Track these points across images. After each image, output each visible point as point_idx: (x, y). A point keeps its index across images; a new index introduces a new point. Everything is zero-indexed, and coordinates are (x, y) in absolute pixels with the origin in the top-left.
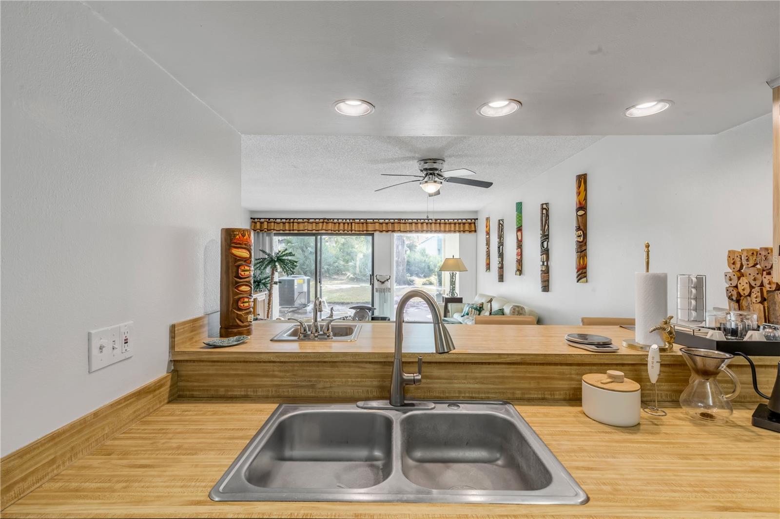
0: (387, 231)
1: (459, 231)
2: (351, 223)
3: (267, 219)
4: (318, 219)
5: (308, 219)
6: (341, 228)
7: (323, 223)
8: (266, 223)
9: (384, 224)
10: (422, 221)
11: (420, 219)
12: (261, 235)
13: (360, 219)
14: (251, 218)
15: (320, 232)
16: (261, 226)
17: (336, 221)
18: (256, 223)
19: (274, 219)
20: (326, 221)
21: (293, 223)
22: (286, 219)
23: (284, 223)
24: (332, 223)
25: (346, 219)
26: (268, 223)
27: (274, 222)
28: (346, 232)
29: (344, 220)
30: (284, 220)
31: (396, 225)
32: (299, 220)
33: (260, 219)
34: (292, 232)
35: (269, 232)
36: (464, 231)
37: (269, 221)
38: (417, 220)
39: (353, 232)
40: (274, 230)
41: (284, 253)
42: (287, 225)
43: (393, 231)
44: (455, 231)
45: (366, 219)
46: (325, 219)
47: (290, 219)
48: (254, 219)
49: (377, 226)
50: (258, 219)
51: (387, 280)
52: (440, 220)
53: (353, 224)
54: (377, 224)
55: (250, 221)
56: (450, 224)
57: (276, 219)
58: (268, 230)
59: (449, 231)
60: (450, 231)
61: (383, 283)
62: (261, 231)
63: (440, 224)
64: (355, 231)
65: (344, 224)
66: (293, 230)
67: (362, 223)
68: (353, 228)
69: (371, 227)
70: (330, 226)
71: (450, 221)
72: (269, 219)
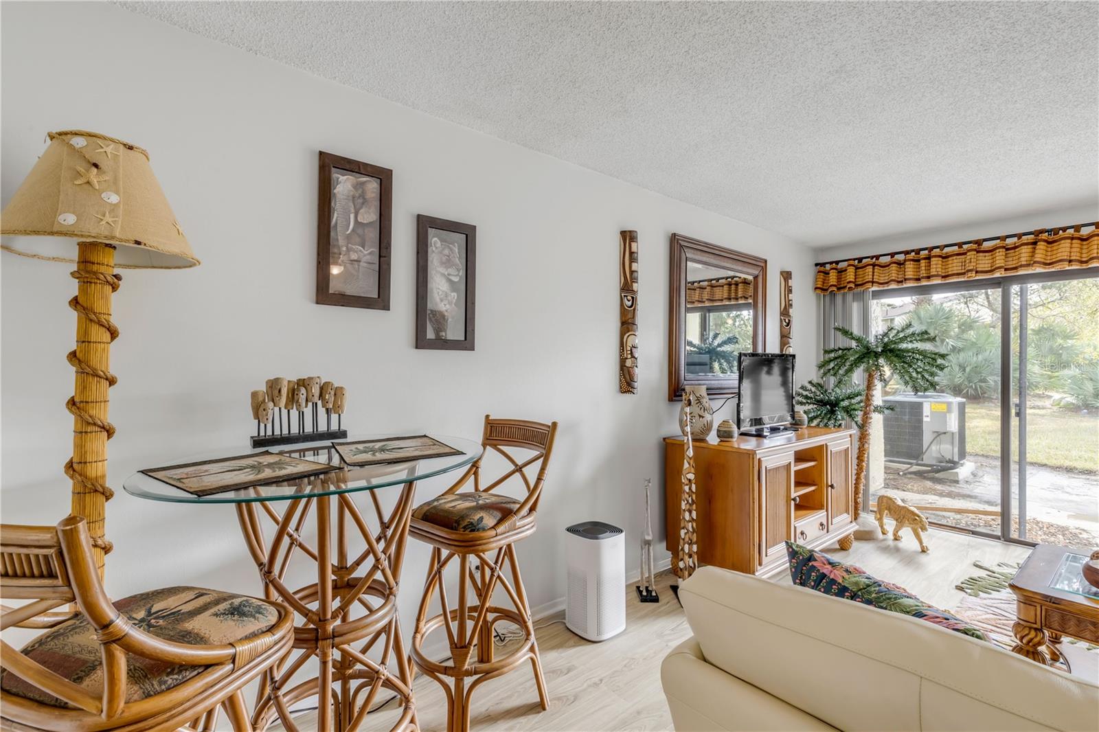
3: (854, 260)
4: (1013, 236)
5: (979, 243)
7: (1035, 243)
8: (851, 270)
12: (839, 299)
14: (817, 265)
15: (1021, 272)
16: (839, 279)
18: (827, 273)
19: (872, 257)
20: (1044, 237)
21: (928, 258)
22: (907, 253)
23: (900, 264)
24: (1072, 239)
26: (857, 268)
27: (874, 265)
30: (901, 257)
32: (946, 250)
33: (837, 263)
34: (924, 283)
35: (860, 289)
37: (860, 265)
40: (873, 283)
41: (901, 335)
42: (910, 267)
46: (1042, 232)
47: (918, 252)
48: (823, 265)
50: (831, 263)
55: (813, 270)
57: (877, 257)
58: (857, 286)
62: (839, 289)
66: (928, 278)
70: (1064, 249)
72: (860, 260)
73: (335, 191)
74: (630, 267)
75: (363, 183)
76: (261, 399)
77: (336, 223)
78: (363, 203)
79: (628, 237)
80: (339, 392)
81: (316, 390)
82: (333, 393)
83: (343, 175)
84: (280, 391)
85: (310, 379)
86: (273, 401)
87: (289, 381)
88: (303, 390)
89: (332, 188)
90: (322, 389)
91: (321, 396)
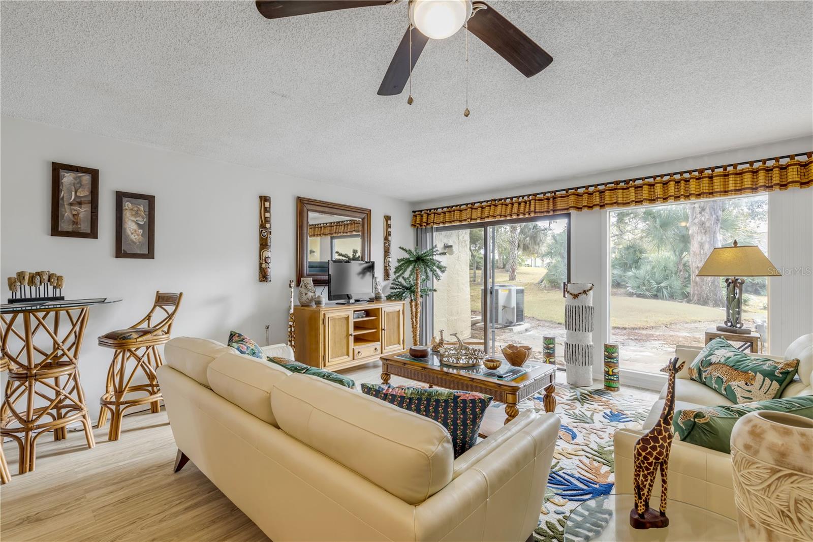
0: (590, 207)
1: (769, 187)
2: (530, 201)
3: (428, 210)
4: (484, 202)
5: (473, 204)
6: (515, 210)
8: (426, 216)
9: (586, 196)
10: (666, 178)
11: (662, 176)
13: (544, 194)
15: (486, 220)
16: (421, 220)
17: (508, 201)
18: (416, 217)
20: (494, 203)
21: (455, 211)
22: (447, 207)
23: (445, 213)
24: (503, 205)
25: (523, 197)
26: (428, 215)
27: (435, 213)
28: (521, 216)
29: (521, 199)
30: (445, 210)
31: (607, 193)
32: (461, 207)
33: (421, 211)
34: (452, 224)
35: (430, 226)
36: (783, 186)
37: (429, 213)
38: (655, 177)
39: (532, 215)
40: (433, 223)
42: (448, 215)
43: (602, 206)
44: (754, 189)
45: (555, 192)
46: (494, 200)
47: (452, 207)
48: (415, 212)
49: (572, 200)
50: (418, 211)
51: (585, 292)
52: (713, 169)
53: (533, 202)
54: (572, 197)
55: (411, 214)
56: (741, 173)
57: (436, 209)
58: (428, 224)
59: (736, 190)
60: (739, 190)
61: (575, 296)
62: (420, 226)
63: (711, 178)
64: (535, 212)
65: (519, 204)
66: (454, 221)
67: (548, 199)
68: (532, 209)
69: (561, 204)
70: (500, 210)
71: (740, 168)
72: (430, 210)
73: (62, 181)
74: (264, 215)
75: (81, 176)
76: (13, 281)
77: (63, 197)
78: (80, 187)
79: (264, 199)
80: (60, 279)
81: (46, 277)
82: (56, 278)
83: (67, 173)
84: (24, 277)
85: (42, 272)
86: (20, 282)
87: (30, 273)
88: (38, 277)
89: (60, 179)
90: (49, 277)
91: (49, 281)
